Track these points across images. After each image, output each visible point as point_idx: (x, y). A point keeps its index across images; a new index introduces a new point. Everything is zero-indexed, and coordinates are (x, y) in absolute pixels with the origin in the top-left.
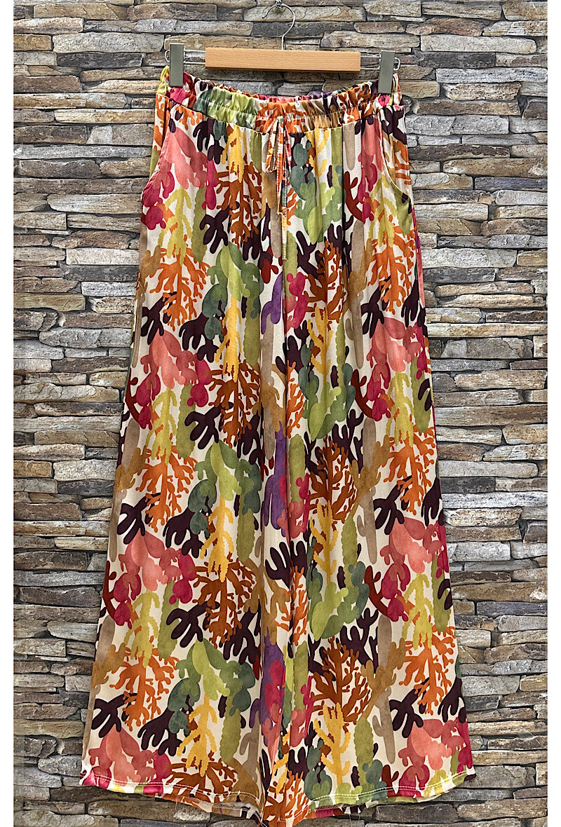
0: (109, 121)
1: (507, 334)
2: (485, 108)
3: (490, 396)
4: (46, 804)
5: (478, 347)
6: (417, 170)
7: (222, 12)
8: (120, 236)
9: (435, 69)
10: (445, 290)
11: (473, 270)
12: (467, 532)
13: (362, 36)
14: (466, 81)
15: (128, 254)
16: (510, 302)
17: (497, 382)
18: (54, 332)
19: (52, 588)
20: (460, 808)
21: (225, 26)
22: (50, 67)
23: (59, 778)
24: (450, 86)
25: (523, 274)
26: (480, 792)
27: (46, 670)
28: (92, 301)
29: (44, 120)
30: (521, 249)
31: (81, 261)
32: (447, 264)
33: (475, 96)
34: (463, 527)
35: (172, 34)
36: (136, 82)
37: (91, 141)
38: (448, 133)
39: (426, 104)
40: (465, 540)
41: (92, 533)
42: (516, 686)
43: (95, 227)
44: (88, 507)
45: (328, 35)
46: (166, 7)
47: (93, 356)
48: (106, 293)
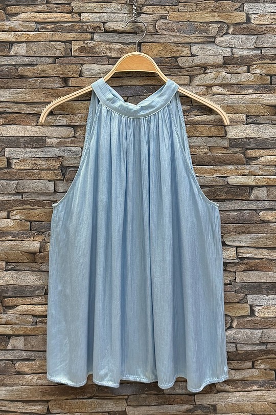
0: (24, 40)
5: (275, 192)
6: (232, 71)
8: (31, 117)
9: (243, 4)
10: (252, 153)
11: (271, 139)
12: (269, 322)
14: (264, 11)
15: (37, 129)
24: (253, 15)
28: (11, 161)
31: (5, 134)
32: (253, 135)
33: (270, 21)
34: (266, 318)
36: (42, 14)
37: (12, 53)
38: (253, 47)
39: (237, 28)
40: (268, 327)
41: (11, 323)
43: (15, 111)
44: (7, 305)
47: (12, 199)
48: (21, 156)
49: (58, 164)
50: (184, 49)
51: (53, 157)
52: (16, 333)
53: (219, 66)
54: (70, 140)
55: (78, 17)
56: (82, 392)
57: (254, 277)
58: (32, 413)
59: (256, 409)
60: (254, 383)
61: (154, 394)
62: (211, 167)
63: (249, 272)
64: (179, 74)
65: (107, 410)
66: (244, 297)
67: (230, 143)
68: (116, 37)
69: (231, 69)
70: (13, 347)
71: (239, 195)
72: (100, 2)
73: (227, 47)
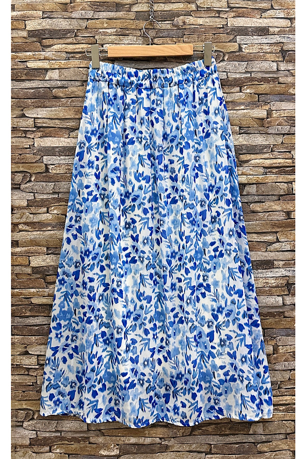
0: (57, 67)
1: (278, 181)
2: (264, 57)
3: (269, 215)
4: (28, 447)
5: (263, 188)
6: (227, 91)
7: (118, 7)
8: (64, 131)
9: (236, 36)
10: (244, 157)
11: (259, 146)
12: (258, 290)
13: (196, 19)
14: (253, 42)
15: (69, 140)
16: (279, 163)
17: (273, 207)
18: (28, 184)
19: (30, 326)
20: (258, 446)
21: (120, 14)
22: (24, 38)
23: (35, 432)
24: (244, 45)
25: (286, 148)
26: (269, 436)
27: (27, 373)
28: (49, 167)
29: (21, 67)
30: (285, 134)
31: (43, 144)
32: (245, 143)
33: (258, 50)
35: (91, 19)
36: (72, 45)
37: (47, 78)
38: (244, 71)
39: (231, 55)
41: (52, 295)
42: (288, 376)
43: (50, 126)
44: (49, 281)
45: (177, 18)
46: (88, 4)
47: (50, 197)
48: (57, 162)
69: (227, 89)
72: (119, 35)
73: (223, 72)
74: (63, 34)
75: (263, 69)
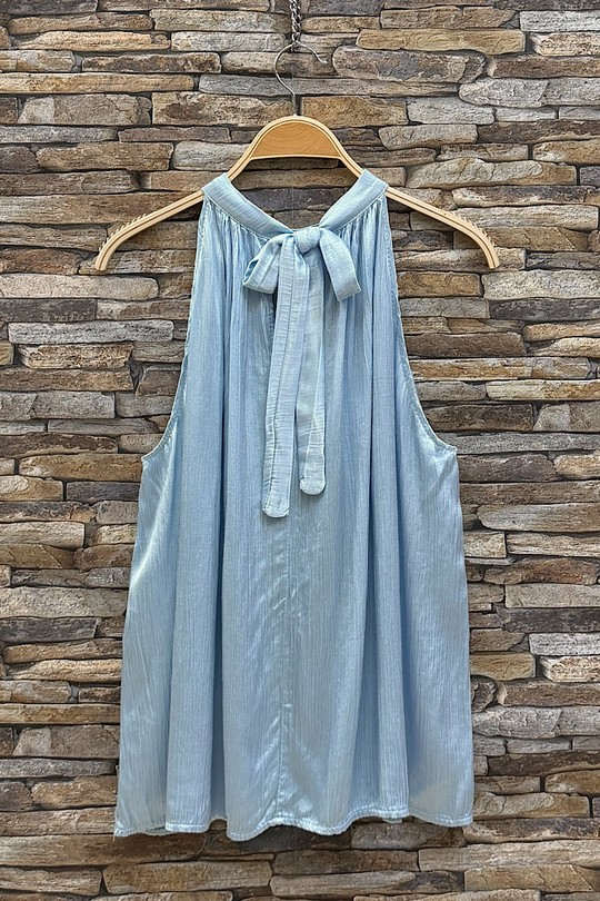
0: (49, 89)
2: (592, 67)
5: (588, 414)
6: (495, 156)
8: (65, 256)
9: (518, 12)
10: (537, 332)
11: (578, 302)
12: (576, 691)
14: (563, 28)
15: (77, 281)
24: (539, 36)
28: (23, 351)
31: (8, 292)
32: (541, 293)
33: (576, 49)
34: (570, 684)
36: (89, 34)
37: (23, 119)
38: (539, 104)
39: (505, 63)
40: (573, 703)
41: (22, 700)
43: (30, 243)
44: (14, 660)
47: (23, 432)
48: (43, 339)
49: (123, 358)
50: (393, 109)
51: (112, 343)
52: (34, 720)
53: (468, 146)
54: (148, 305)
55: (165, 41)
56: (174, 846)
57: (543, 596)
58: (69, 893)
59: (550, 879)
60: (545, 823)
61: (331, 850)
62: (451, 361)
63: (533, 585)
64: (383, 162)
65: (228, 886)
66: (523, 639)
67: (492, 311)
68: (247, 85)
69: (493, 151)
70: (26, 751)
71: (511, 422)
72: (213, 9)
73: (484, 106)
74: (67, 6)
75: (591, 99)
